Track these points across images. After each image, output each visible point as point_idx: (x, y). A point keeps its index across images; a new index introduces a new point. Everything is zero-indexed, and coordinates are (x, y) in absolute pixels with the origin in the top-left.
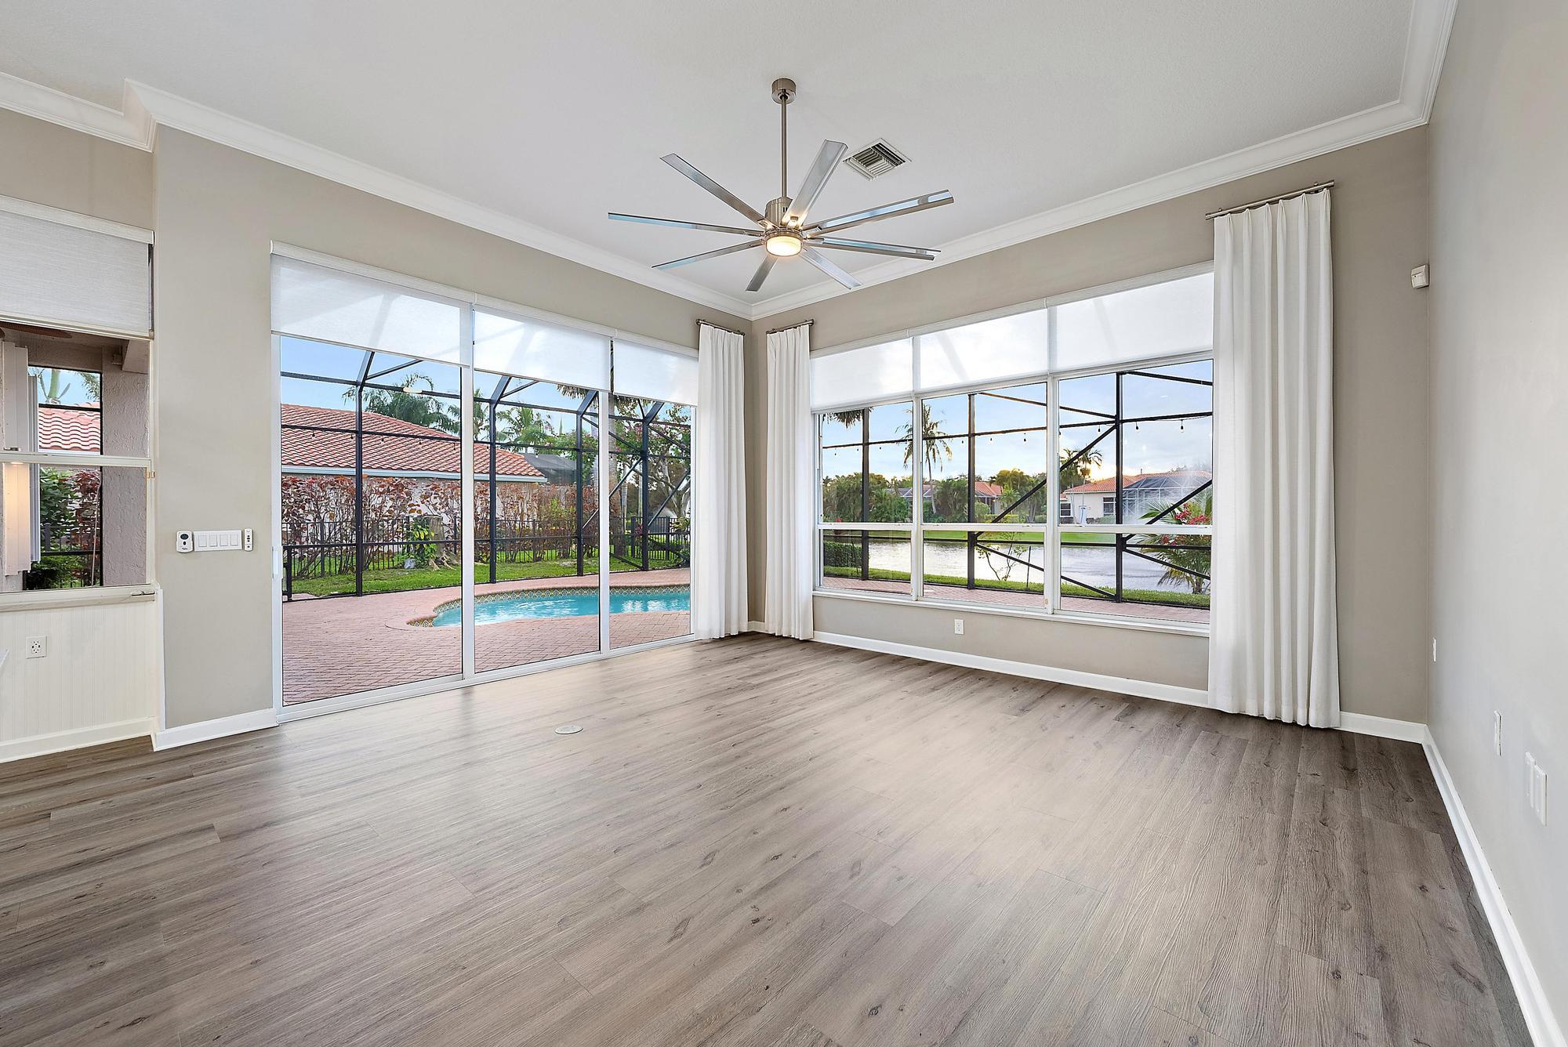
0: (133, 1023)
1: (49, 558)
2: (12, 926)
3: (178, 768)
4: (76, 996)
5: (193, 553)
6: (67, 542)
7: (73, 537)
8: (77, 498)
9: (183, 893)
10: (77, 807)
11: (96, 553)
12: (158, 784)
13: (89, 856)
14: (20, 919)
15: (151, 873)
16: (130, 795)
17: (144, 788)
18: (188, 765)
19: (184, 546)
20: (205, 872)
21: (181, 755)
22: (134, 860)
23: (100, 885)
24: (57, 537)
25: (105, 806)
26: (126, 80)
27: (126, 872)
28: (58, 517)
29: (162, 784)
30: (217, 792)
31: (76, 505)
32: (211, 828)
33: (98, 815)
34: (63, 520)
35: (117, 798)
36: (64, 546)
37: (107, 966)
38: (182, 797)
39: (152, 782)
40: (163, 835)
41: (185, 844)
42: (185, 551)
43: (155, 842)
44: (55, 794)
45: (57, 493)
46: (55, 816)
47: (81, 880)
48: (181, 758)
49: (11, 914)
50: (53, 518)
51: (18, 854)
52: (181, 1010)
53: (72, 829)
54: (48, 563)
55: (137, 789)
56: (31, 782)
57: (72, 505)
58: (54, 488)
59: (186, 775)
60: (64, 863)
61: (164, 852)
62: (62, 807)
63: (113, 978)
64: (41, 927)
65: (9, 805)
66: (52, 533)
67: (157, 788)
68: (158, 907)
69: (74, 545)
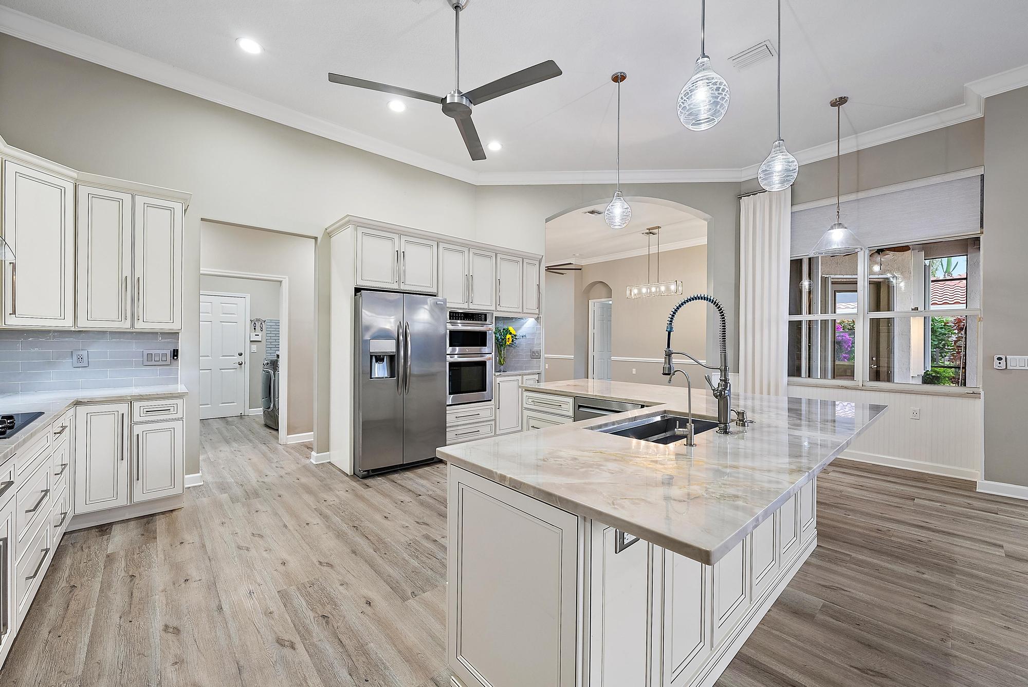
0: (931, 606)
1: (936, 369)
2: (890, 536)
3: (990, 506)
4: (909, 579)
5: (1005, 371)
6: (949, 361)
7: (952, 357)
8: (955, 333)
9: (973, 569)
10: (928, 502)
11: (963, 368)
12: (974, 509)
13: (928, 526)
14: (893, 535)
15: (957, 549)
16: (957, 508)
17: (964, 507)
18: (996, 507)
19: (999, 365)
20: (990, 566)
21: (994, 500)
22: (951, 539)
23: (930, 541)
24: (943, 357)
25: (940, 507)
26: (965, 85)
27: (944, 542)
28: (944, 345)
29: (976, 510)
30: (1012, 530)
31: (954, 338)
32: (1002, 547)
33: (937, 510)
34: (946, 347)
35: (949, 506)
36: (947, 363)
37: (925, 576)
38: (987, 522)
39: (970, 506)
40: (969, 535)
41: (981, 546)
42: (999, 368)
43: (964, 536)
44: (919, 491)
45: (943, 331)
46: (916, 501)
47: (923, 535)
48: (993, 501)
49: (890, 532)
50: (941, 346)
51: (897, 509)
52: (955, 617)
53: (923, 510)
54: (935, 372)
55: (961, 507)
56: (909, 481)
57: (951, 338)
58: (941, 328)
59: (993, 512)
60: (915, 523)
61: (968, 544)
62: (921, 498)
63: (927, 582)
64: (901, 543)
65: (899, 488)
66: (940, 355)
67: (973, 511)
68: (956, 567)
69: (953, 362)
